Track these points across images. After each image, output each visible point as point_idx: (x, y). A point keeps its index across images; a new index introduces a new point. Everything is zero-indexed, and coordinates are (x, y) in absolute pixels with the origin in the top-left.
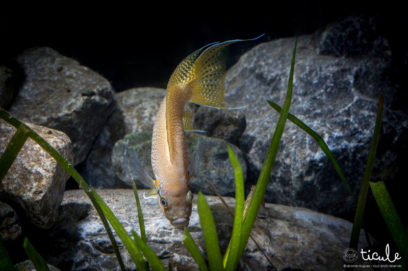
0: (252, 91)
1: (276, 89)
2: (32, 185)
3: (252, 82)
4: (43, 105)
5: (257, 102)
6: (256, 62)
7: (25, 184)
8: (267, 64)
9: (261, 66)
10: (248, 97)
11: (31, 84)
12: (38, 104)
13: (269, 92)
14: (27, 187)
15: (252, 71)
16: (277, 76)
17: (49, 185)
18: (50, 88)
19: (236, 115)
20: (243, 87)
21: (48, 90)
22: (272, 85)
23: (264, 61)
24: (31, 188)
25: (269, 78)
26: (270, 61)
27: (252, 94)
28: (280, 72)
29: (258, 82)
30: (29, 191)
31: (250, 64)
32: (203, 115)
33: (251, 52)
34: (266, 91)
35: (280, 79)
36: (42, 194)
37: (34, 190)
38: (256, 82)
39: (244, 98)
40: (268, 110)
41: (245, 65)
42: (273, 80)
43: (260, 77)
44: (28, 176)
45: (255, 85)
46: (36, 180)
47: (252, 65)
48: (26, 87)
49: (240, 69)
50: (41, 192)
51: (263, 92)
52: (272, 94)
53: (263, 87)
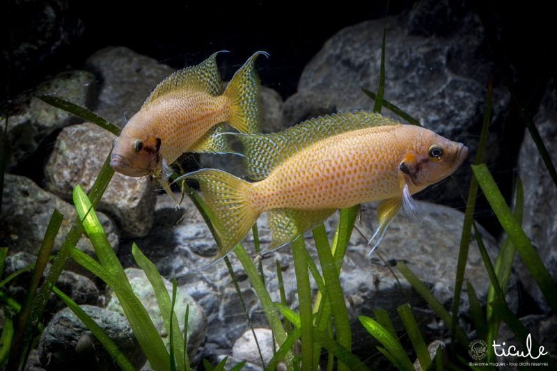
0: (340, 78)
1: (365, 75)
2: (126, 192)
3: (338, 69)
4: (125, 108)
5: (346, 90)
6: (342, 48)
7: (119, 192)
8: (354, 49)
9: (347, 52)
10: (336, 85)
11: (110, 87)
12: (120, 108)
13: (358, 79)
14: (121, 195)
15: (338, 57)
16: (365, 60)
17: (143, 191)
18: (131, 90)
19: (326, 105)
20: (330, 75)
21: (128, 93)
22: (361, 71)
23: (351, 46)
24: (125, 195)
25: (357, 63)
26: (357, 46)
27: (340, 81)
28: (368, 57)
29: (346, 69)
30: (124, 198)
31: (335, 49)
32: (292, 107)
33: (336, 37)
34: (355, 78)
35: (368, 64)
36: (138, 201)
37: (128, 197)
38: (344, 69)
39: (331, 87)
40: (358, 97)
41: (331, 52)
42: (361, 66)
43: (347, 63)
44: (121, 183)
45: (342, 72)
46: (130, 186)
47: (338, 51)
48: (105, 91)
49: (325, 56)
50: (135, 199)
51: (351, 79)
52: (361, 79)
53: (351, 74)
